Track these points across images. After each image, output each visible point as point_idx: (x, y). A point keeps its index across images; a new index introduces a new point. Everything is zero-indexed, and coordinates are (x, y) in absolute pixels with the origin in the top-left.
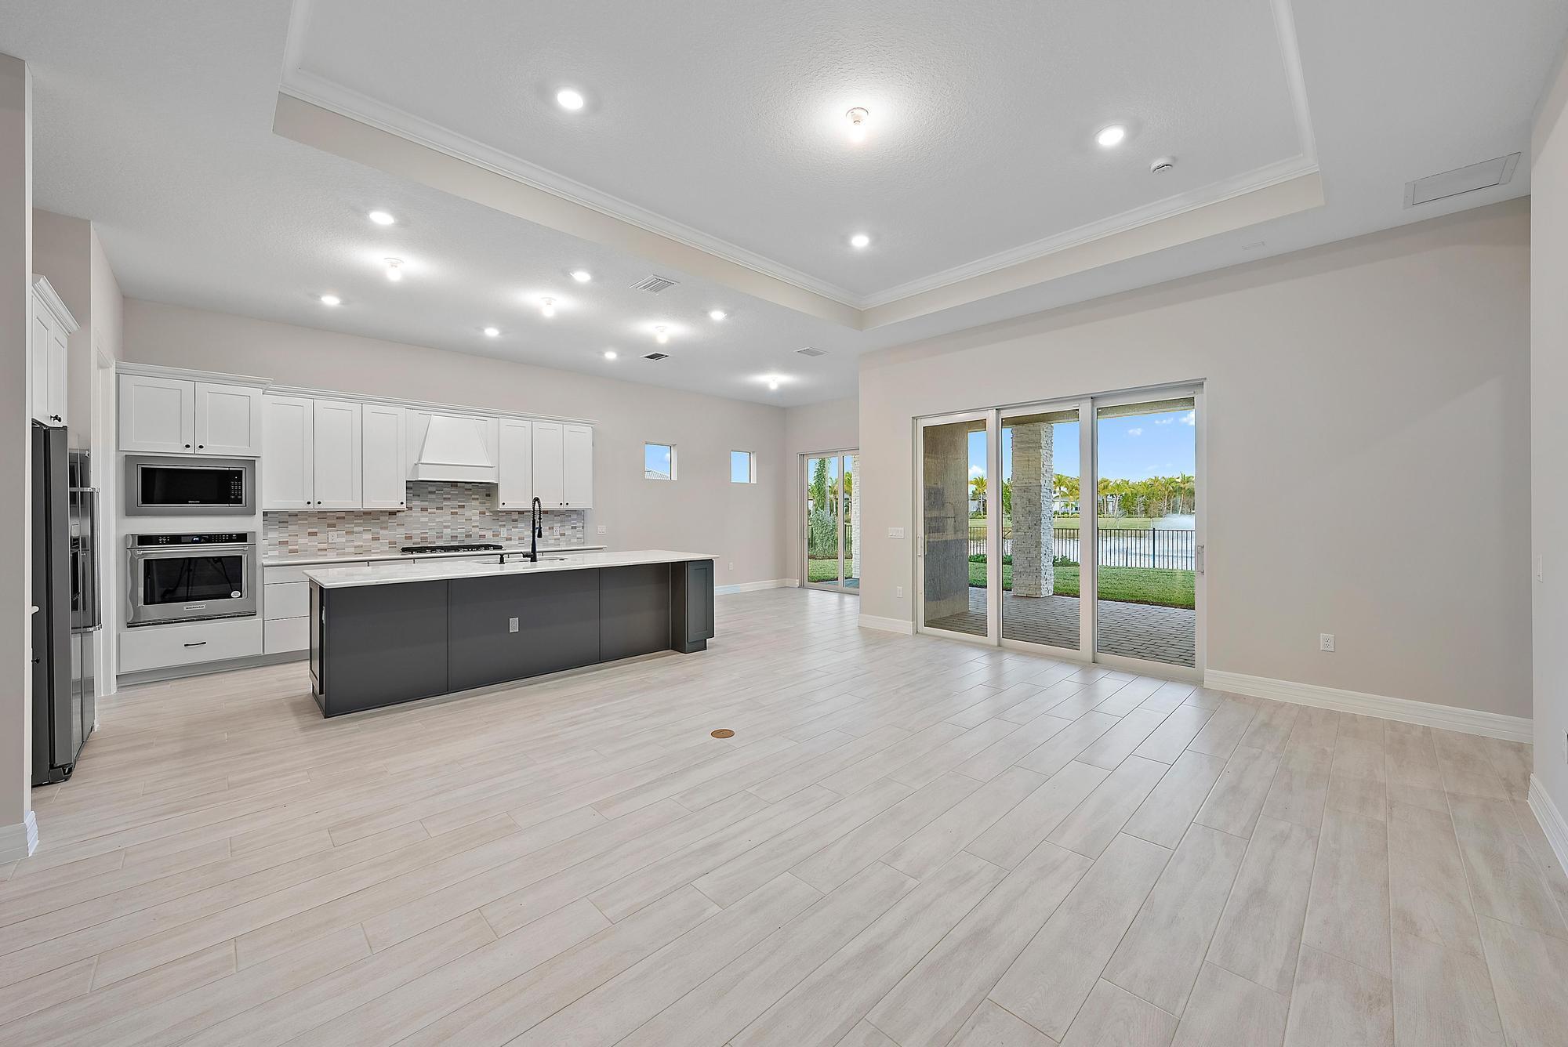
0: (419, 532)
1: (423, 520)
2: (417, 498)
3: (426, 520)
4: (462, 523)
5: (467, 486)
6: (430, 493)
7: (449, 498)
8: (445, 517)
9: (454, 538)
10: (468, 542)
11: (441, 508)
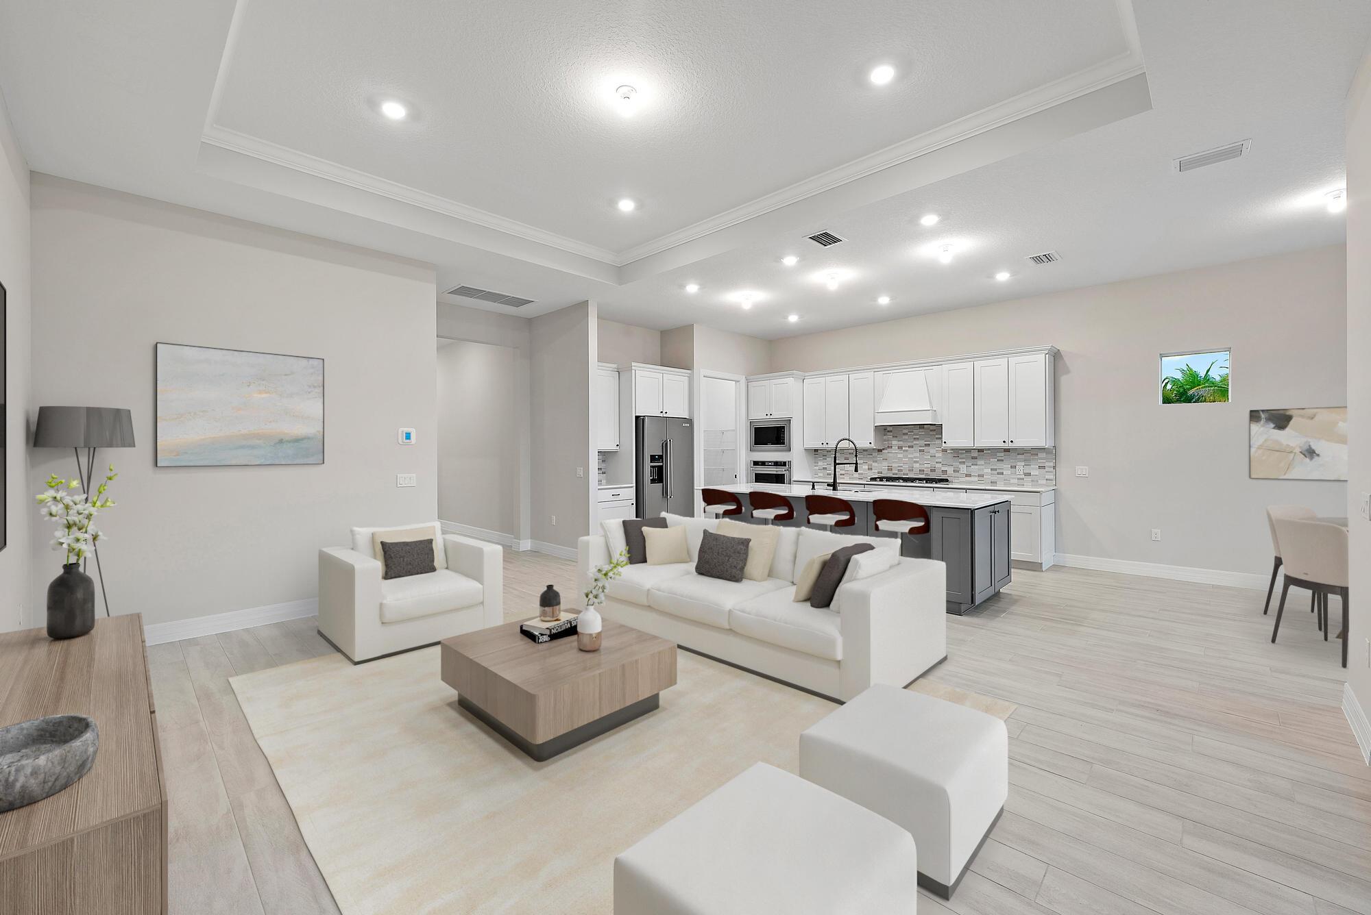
0: (897, 465)
1: (899, 456)
2: (895, 438)
3: (901, 456)
4: (927, 459)
5: (932, 428)
6: (905, 434)
7: (918, 439)
8: (914, 454)
9: (922, 471)
10: (932, 476)
11: (912, 447)
